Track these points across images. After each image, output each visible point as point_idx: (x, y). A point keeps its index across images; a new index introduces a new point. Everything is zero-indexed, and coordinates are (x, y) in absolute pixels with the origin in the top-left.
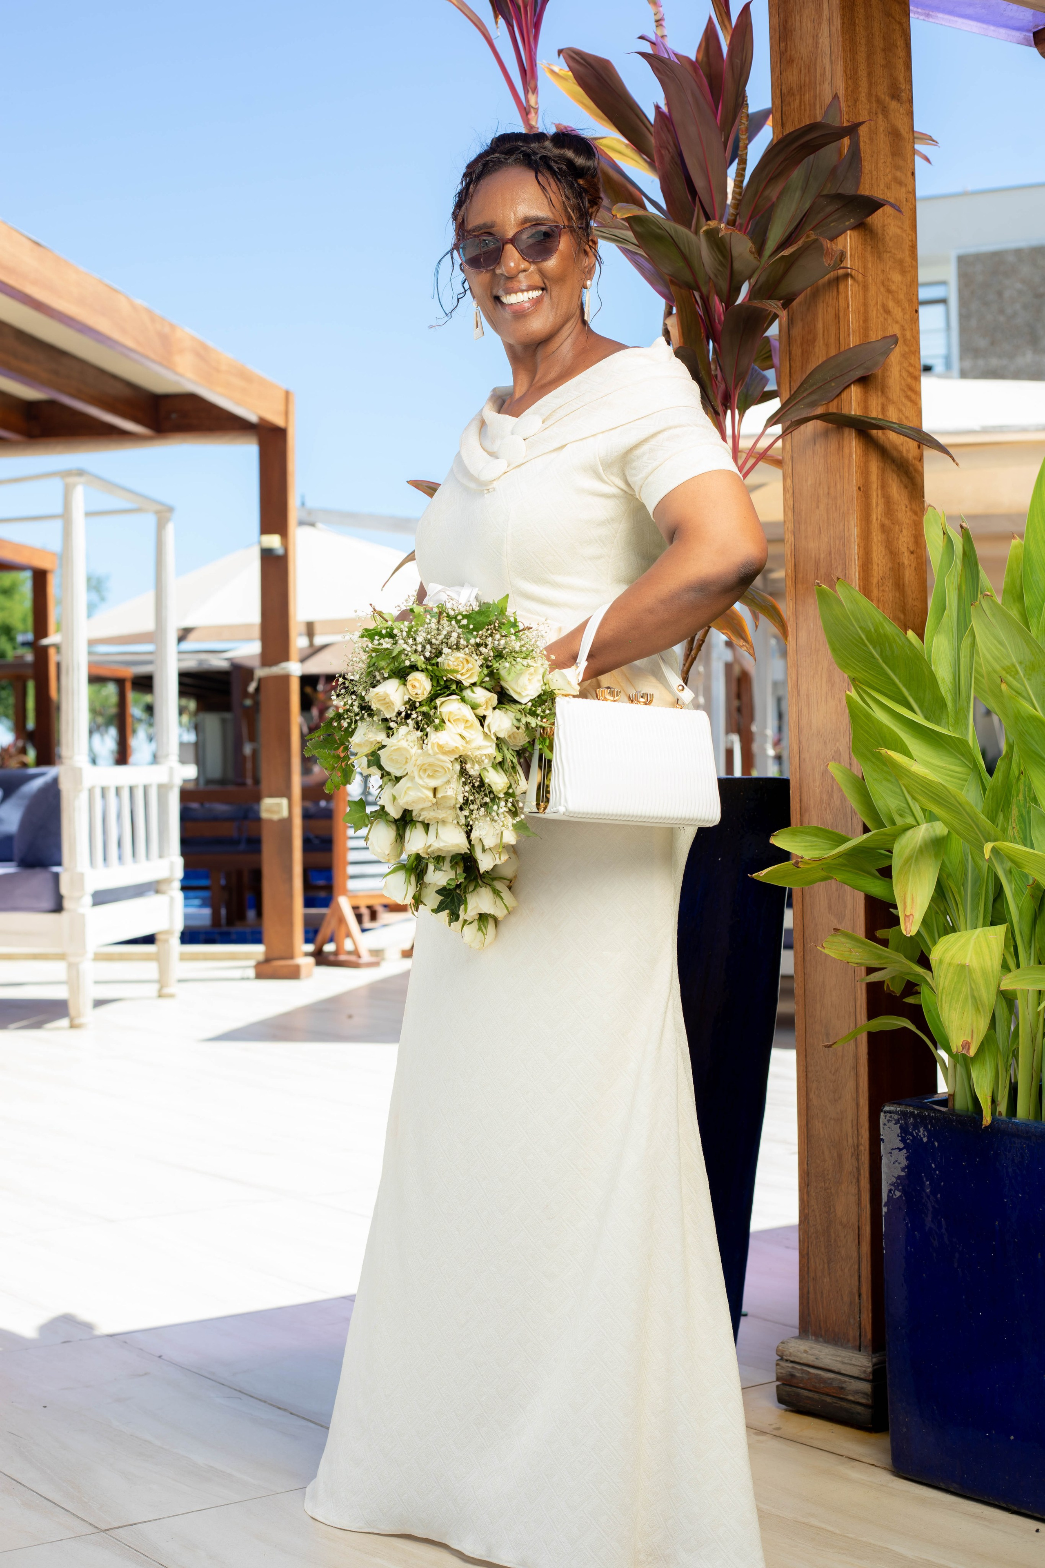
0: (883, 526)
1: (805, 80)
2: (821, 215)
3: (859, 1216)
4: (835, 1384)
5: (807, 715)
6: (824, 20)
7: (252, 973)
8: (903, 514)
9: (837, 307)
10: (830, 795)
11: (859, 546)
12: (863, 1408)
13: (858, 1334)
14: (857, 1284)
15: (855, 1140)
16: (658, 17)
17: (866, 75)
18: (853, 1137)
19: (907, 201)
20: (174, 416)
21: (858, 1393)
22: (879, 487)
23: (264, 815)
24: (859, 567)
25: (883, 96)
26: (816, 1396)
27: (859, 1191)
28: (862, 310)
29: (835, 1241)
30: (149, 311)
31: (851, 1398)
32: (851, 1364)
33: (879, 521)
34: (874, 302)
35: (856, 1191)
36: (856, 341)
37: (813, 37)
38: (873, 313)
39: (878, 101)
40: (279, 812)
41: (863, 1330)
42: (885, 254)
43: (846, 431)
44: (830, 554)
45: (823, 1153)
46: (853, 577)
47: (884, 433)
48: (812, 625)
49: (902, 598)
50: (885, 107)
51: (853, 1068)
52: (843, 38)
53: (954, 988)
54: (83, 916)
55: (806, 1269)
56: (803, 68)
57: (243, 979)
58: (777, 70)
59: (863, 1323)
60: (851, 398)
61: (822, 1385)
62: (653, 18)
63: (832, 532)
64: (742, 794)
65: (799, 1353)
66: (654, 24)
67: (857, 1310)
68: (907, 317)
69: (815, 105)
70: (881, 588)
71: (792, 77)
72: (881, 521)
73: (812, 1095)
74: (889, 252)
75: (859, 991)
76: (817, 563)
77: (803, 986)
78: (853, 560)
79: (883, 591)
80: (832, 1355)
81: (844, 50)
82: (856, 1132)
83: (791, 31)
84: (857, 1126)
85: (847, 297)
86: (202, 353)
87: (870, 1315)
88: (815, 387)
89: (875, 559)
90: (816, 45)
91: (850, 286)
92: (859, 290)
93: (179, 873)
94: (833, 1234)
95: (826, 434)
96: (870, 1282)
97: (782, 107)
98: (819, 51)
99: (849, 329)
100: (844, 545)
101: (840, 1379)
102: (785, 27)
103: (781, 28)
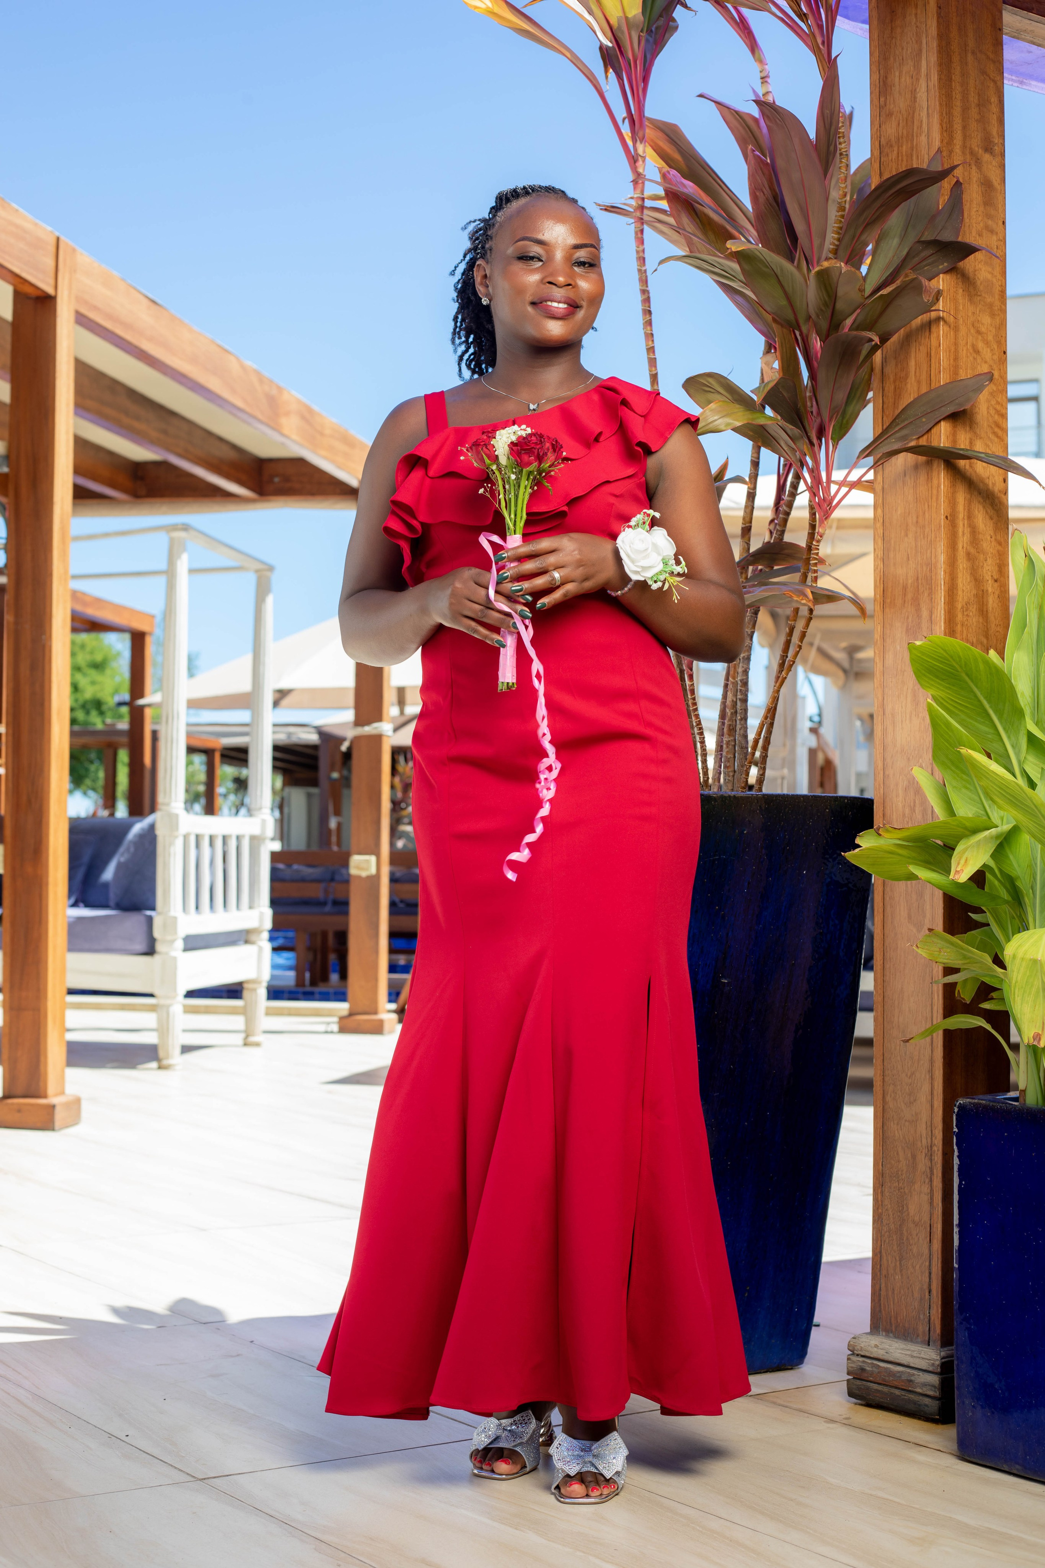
0: (968, 554)
1: (902, 133)
2: (920, 258)
3: (931, 1215)
4: (904, 1377)
5: (892, 734)
6: (922, 76)
7: (335, 1028)
8: (988, 545)
9: (929, 346)
10: (913, 810)
11: (945, 572)
12: (931, 1400)
13: (928, 1329)
14: (927, 1280)
15: (929, 1140)
16: (763, 75)
17: (960, 128)
18: (927, 1138)
19: (997, 248)
20: (276, 480)
21: (926, 1385)
22: (966, 517)
23: (353, 871)
24: (945, 591)
25: (977, 149)
26: (886, 1389)
27: (932, 1190)
28: (953, 348)
29: (907, 1239)
30: (257, 373)
31: (919, 1390)
32: (919, 1358)
34: (964, 342)
35: (929, 1191)
36: (946, 378)
37: (912, 91)
38: (963, 353)
39: (972, 153)
40: (367, 869)
41: (932, 1325)
42: (977, 296)
43: (936, 462)
44: (917, 579)
45: (898, 1154)
46: (939, 601)
47: (969, 463)
48: (898, 647)
49: (985, 624)
50: (978, 159)
51: (929, 1071)
52: (939, 92)
53: (1027, 982)
54: (175, 959)
55: (878, 1267)
56: (901, 121)
57: (326, 1032)
58: (877, 123)
59: (932, 1318)
60: (941, 431)
61: (891, 1378)
62: (759, 75)
63: (919, 559)
64: (827, 810)
65: (870, 1348)
66: (760, 81)
67: (927, 1305)
68: (996, 357)
69: (912, 156)
70: (965, 613)
71: (891, 130)
72: (966, 549)
73: (888, 1098)
74: (979, 296)
75: (936, 997)
76: (905, 588)
77: (882, 993)
78: (939, 585)
79: (967, 615)
80: (902, 1349)
81: (940, 104)
82: (930, 1133)
83: (891, 86)
84: (931, 1126)
85: (938, 336)
86: (307, 416)
87: (940, 1310)
88: (906, 422)
89: (960, 585)
90: (914, 99)
91: (942, 328)
92: (950, 333)
93: (268, 924)
94: (904, 1232)
95: (916, 467)
96: (940, 1278)
97: (880, 158)
98: (917, 105)
99: (939, 367)
100: (931, 571)
101: (909, 1372)
102: (885, 83)
103: (881, 83)
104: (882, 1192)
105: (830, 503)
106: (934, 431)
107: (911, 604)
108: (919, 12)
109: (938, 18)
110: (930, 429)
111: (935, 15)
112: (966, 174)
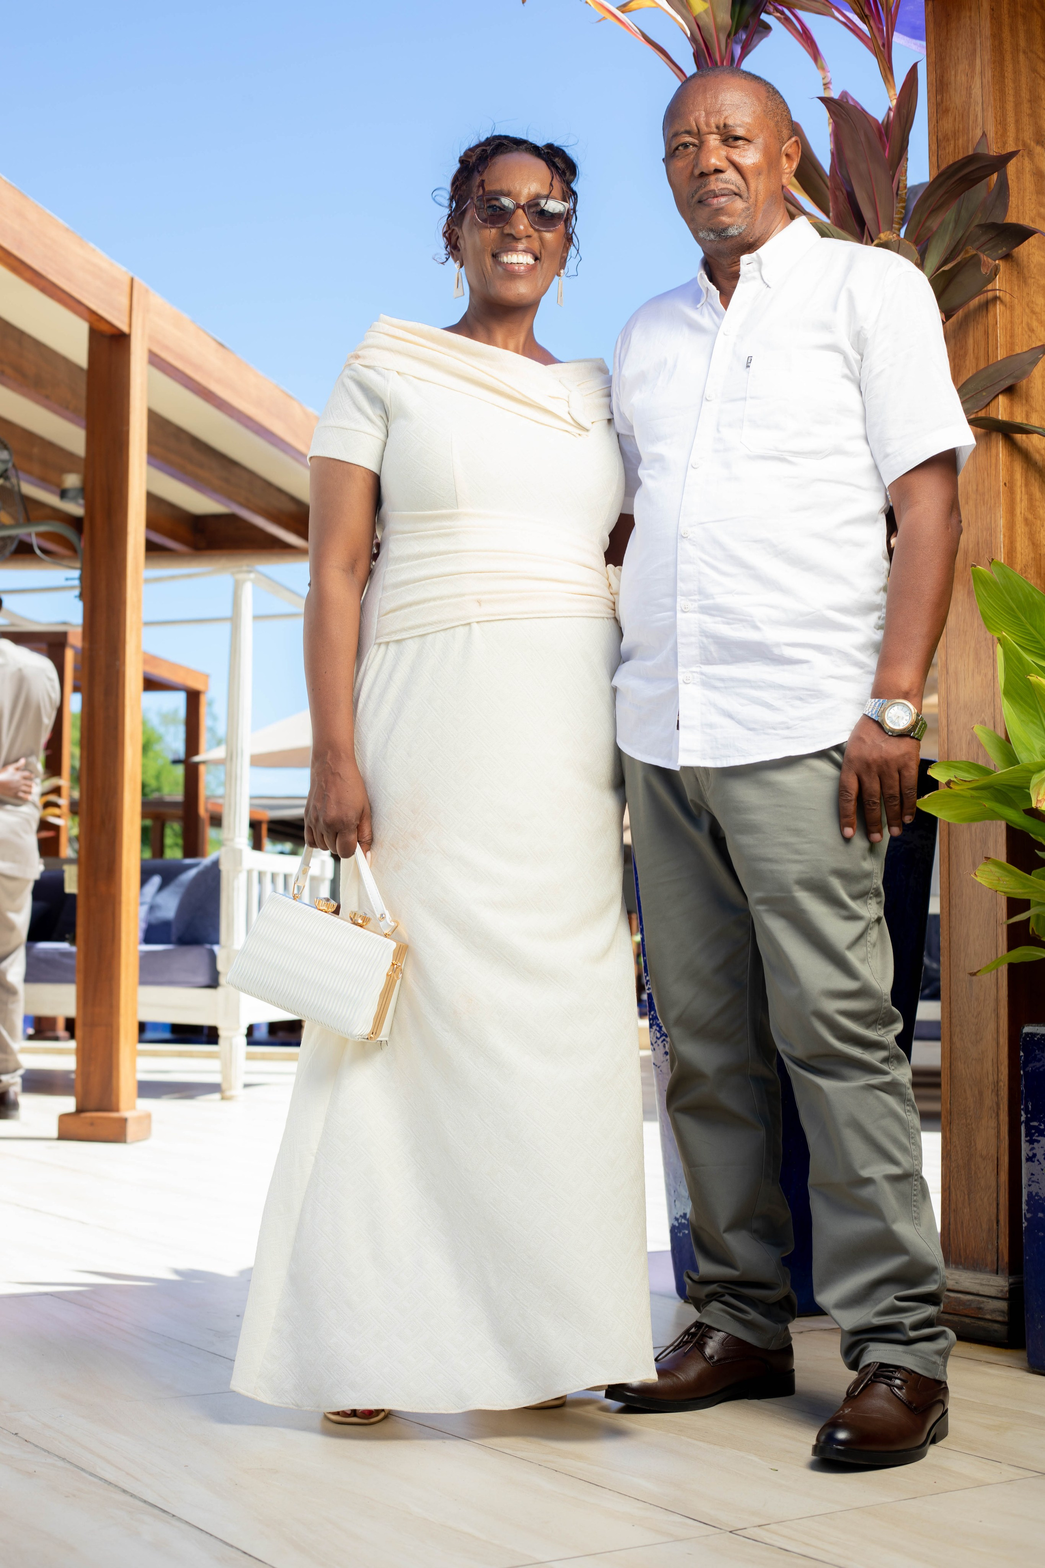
0: (1026, 520)
1: (959, 127)
3: (998, 1148)
4: (974, 1305)
5: (955, 690)
6: (977, 74)
9: (986, 324)
10: (976, 756)
11: (1004, 536)
12: (999, 1326)
13: (996, 1258)
14: (995, 1211)
15: (995, 1076)
17: (1013, 122)
18: (993, 1074)
21: (995, 1311)
22: (1023, 485)
24: (1004, 554)
25: (1029, 141)
27: (998, 1124)
28: (1009, 326)
29: (975, 1173)
31: (988, 1317)
32: (988, 1285)
33: (1023, 514)
34: (1020, 321)
35: (996, 1125)
36: (1003, 354)
37: (967, 89)
38: (1018, 330)
39: (1025, 145)
41: (1000, 1255)
42: (1030, 279)
43: (994, 435)
44: (978, 544)
45: (965, 1091)
47: (1027, 437)
48: (960, 609)
50: (1031, 151)
51: (995, 1010)
52: (993, 88)
55: (947, 1202)
56: (957, 116)
58: (934, 120)
59: (1000, 1247)
60: (999, 403)
61: (961, 1307)
62: (821, 82)
63: (980, 524)
66: (822, 87)
67: (995, 1235)
69: (968, 147)
71: (947, 125)
72: (1024, 515)
73: (955, 1039)
74: (1033, 278)
75: (1000, 938)
76: (966, 553)
78: (999, 548)
80: (971, 1279)
81: (995, 100)
82: (996, 1069)
83: (947, 85)
84: (997, 1063)
85: (995, 315)
87: (1008, 1240)
88: (967, 396)
89: (1019, 548)
90: (970, 95)
91: (999, 307)
92: (1006, 312)
94: (973, 1167)
96: (1007, 1209)
97: (938, 151)
98: (972, 100)
99: (997, 344)
100: (991, 535)
101: (979, 1300)
102: (941, 82)
103: (938, 82)
104: (950, 1130)
106: (992, 404)
108: (973, 14)
109: (991, 19)
110: (988, 404)
111: (988, 17)
112: (1019, 164)
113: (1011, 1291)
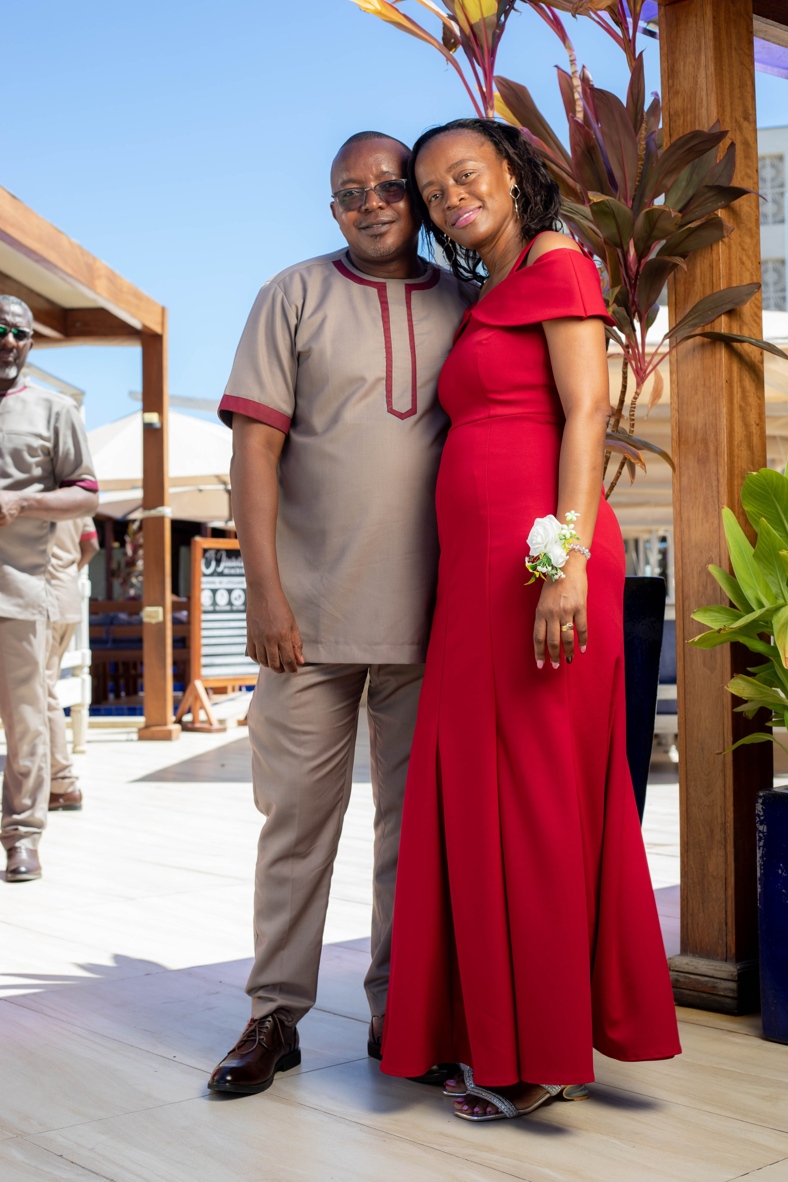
0: (740, 407)
1: (687, 106)
2: (703, 198)
3: (726, 871)
4: (709, 985)
5: (689, 534)
6: (702, 65)
7: (135, 736)
8: (752, 399)
10: (705, 587)
11: (727, 420)
12: (730, 1000)
13: (725, 950)
14: (724, 916)
15: (723, 819)
16: (572, 58)
17: (729, 104)
18: (721, 817)
20: (78, 324)
21: (727, 989)
22: (738, 381)
23: (146, 620)
24: (727, 434)
25: (739, 118)
26: (695, 994)
27: (726, 854)
28: (728, 262)
29: (708, 888)
31: (721, 993)
32: (721, 971)
33: (738, 403)
34: (735, 257)
35: (724, 854)
36: (724, 286)
37: (694, 77)
38: (734, 264)
39: (737, 121)
40: (157, 617)
41: (728, 948)
42: (741, 224)
43: (718, 344)
44: (705, 425)
45: (699, 829)
46: (723, 441)
47: (741, 345)
48: (691, 473)
49: (752, 456)
50: (740, 126)
51: (722, 770)
52: (715, 79)
55: (686, 908)
56: (686, 98)
57: (127, 741)
58: (667, 99)
59: (729, 943)
60: (721, 322)
61: (699, 986)
63: (707, 410)
65: (682, 965)
66: (569, 63)
67: (724, 934)
68: (754, 267)
69: (695, 123)
70: (740, 449)
71: (678, 104)
72: (739, 403)
73: (690, 790)
74: (744, 223)
75: (726, 719)
76: (696, 431)
78: (723, 429)
80: (707, 965)
81: (717, 87)
82: (724, 814)
83: (677, 73)
84: (725, 809)
85: (718, 253)
86: (112, 278)
87: (734, 937)
88: (697, 314)
89: (736, 429)
90: (696, 83)
92: (726, 250)
93: (88, 662)
94: (706, 883)
95: (703, 345)
96: (734, 915)
97: (670, 124)
98: (698, 87)
99: (720, 275)
100: (716, 419)
101: (713, 981)
102: (672, 70)
103: (670, 70)
105: (645, 372)
106: (716, 321)
107: (701, 443)
108: (698, 20)
110: (714, 320)
111: (711, 23)
112: (735, 137)
113: (739, 975)
